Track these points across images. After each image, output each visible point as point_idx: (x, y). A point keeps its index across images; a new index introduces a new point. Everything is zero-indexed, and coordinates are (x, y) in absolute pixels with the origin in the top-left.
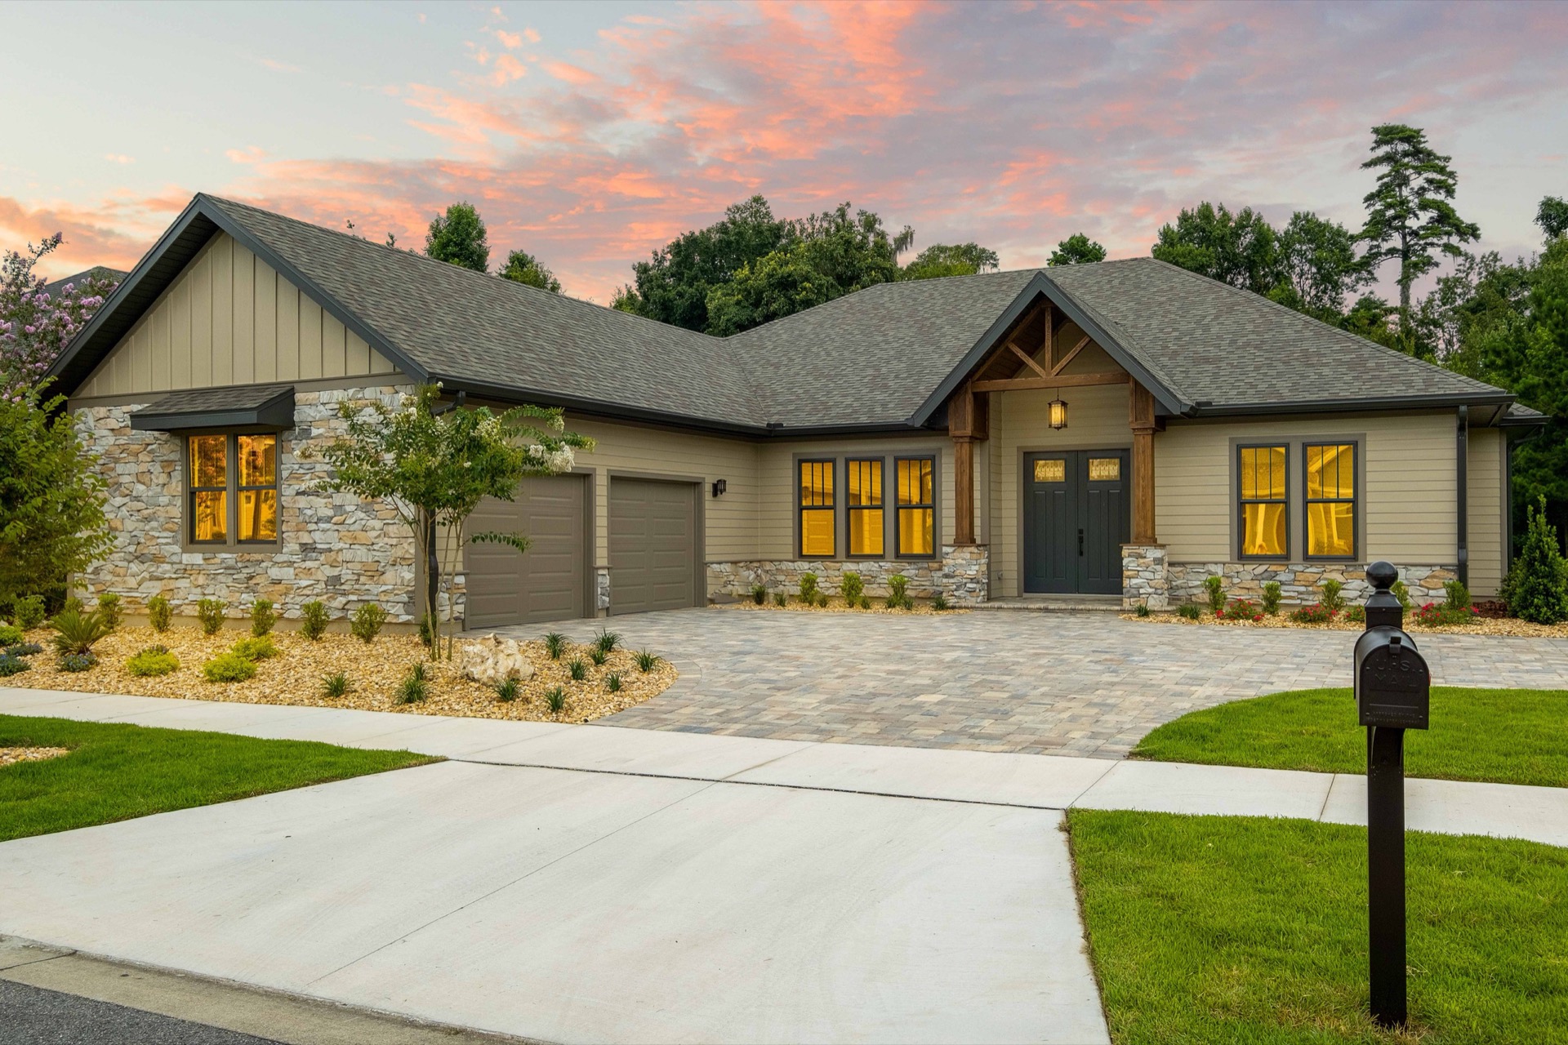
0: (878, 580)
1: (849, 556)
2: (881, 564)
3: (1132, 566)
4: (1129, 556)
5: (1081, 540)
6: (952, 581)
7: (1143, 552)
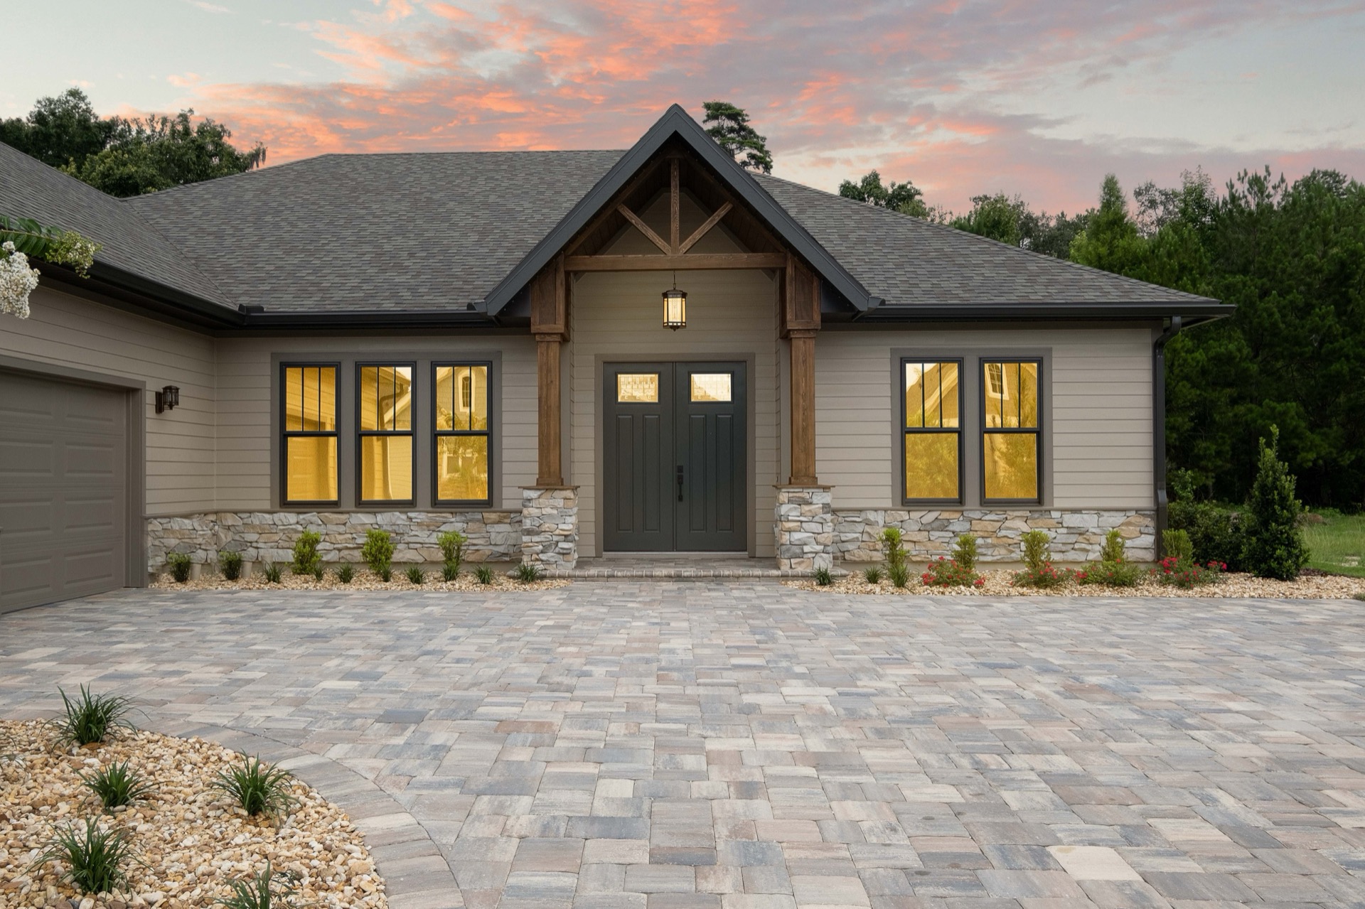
0: (407, 539)
1: (362, 505)
2: (411, 515)
3: (794, 515)
4: (790, 501)
5: (680, 481)
6: (536, 539)
7: (807, 496)
